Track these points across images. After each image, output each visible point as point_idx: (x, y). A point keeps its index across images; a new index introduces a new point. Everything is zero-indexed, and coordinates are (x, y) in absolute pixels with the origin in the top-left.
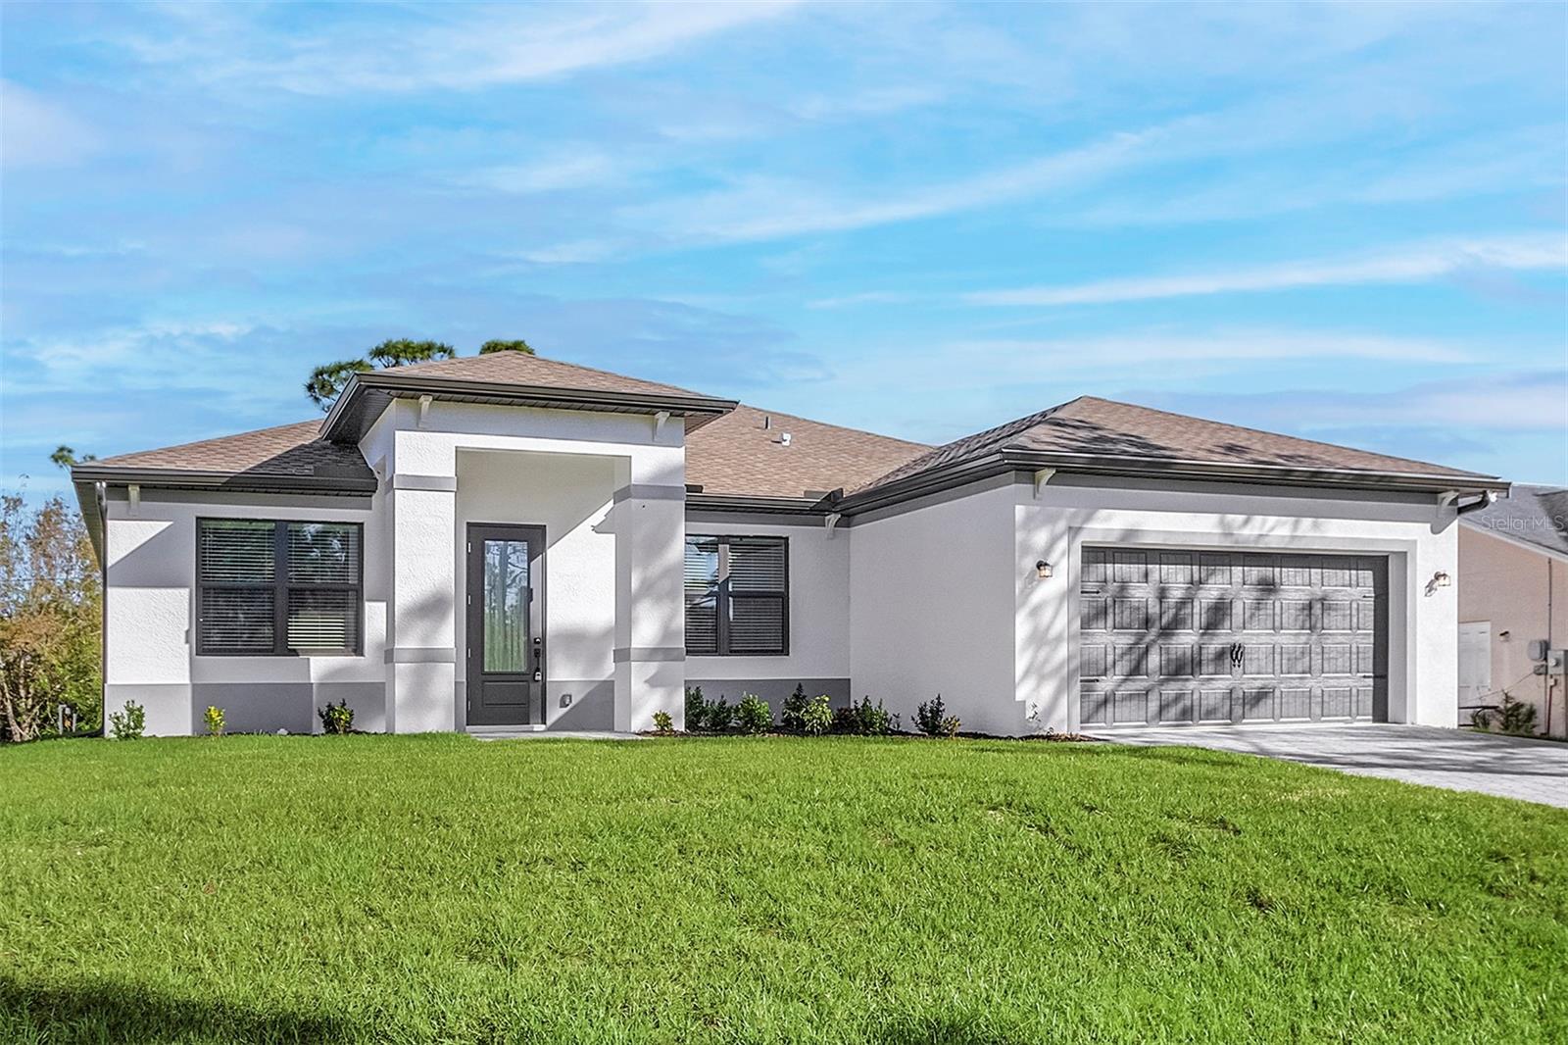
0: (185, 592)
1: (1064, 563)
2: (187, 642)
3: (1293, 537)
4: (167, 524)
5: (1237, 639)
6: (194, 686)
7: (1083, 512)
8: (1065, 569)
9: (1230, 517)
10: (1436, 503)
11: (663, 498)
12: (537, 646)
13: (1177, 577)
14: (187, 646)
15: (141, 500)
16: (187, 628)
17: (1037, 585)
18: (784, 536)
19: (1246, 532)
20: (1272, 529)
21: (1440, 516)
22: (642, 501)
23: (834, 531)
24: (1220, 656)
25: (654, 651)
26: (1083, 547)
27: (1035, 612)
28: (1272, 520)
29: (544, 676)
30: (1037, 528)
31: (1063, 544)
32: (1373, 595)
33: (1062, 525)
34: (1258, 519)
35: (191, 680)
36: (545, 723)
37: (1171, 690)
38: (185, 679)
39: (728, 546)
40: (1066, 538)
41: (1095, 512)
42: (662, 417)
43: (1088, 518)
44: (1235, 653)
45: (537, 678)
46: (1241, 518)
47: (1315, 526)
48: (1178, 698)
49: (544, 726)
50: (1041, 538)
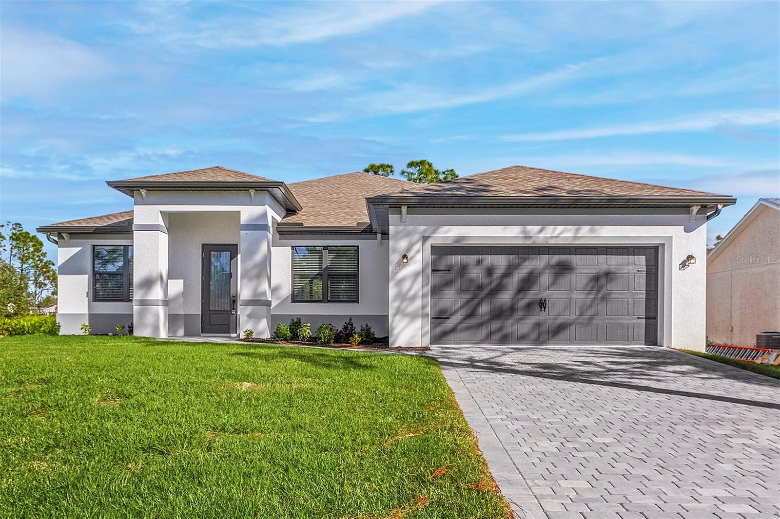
0: (86, 276)
1: (419, 256)
2: (87, 296)
3: (575, 238)
4: (80, 249)
5: (544, 295)
6: (89, 314)
7: (432, 228)
8: (419, 259)
9: (529, 228)
10: (689, 214)
11: (254, 230)
12: (234, 298)
13: (501, 262)
14: (87, 298)
15: (70, 239)
16: (87, 291)
17: (402, 268)
18: (357, 245)
19: (542, 235)
20: (562, 233)
21: (691, 221)
22: (245, 231)
23: (381, 242)
24: (529, 306)
25: (250, 301)
26: (431, 246)
27: (400, 282)
28: (560, 228)
29: (236, 312)
30: (401, 238)
31: (418, 246)
32: (646, 270)
33: (416, 237)
34: (550, 228)
35: (89, 311)
36: (236, 333)
37: (495, 325)
38: (87, 312)
39: (328, 251)
40: (421, 242)
41: (438, 228)
42: (252, 192)
43: (434, 232)
44: (542, 304)
45: (233, 313)
46: (538, 228)
47: (592, 231)
48: (500, 329)
49: (236, 335)
50: (403, 244)
